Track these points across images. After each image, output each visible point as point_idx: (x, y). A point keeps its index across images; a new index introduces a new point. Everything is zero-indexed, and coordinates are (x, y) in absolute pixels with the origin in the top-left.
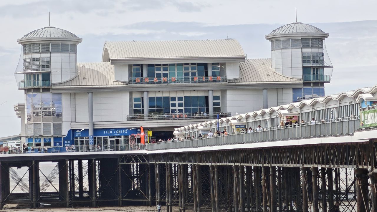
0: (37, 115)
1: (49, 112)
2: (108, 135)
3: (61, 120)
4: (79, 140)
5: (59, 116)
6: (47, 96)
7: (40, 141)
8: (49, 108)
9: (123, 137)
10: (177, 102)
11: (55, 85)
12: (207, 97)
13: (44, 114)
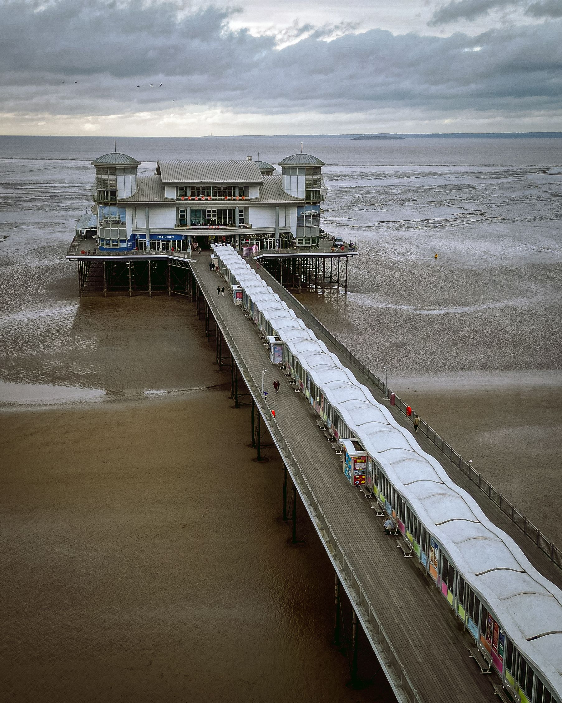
0: (107, 223)
1: (116, 221)
2: (160, 239)
3: (125, 227)
4: (139, 241)
5: (124, 224)
6: (114, 209)
7: (109, 242)
8: (116, 218)
9: (171, 241)
10: (212, 214)
11: (120, 200)
12: (234, 210)
13: (112, 222)
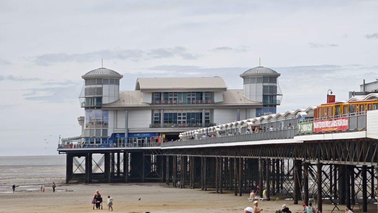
0: (92, 124)
1: (100, 122)
2: (137, 137)
3: (107, 127)
4: (118, 140)
5: (106, 124)
6: (99, 112)
7: (93, 140)
8: (100, 120)
9: (146, 138)
10: (182, 116)
11: (105, 105)
12: (201, 114)
13: (97, 123)
